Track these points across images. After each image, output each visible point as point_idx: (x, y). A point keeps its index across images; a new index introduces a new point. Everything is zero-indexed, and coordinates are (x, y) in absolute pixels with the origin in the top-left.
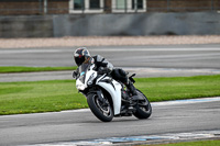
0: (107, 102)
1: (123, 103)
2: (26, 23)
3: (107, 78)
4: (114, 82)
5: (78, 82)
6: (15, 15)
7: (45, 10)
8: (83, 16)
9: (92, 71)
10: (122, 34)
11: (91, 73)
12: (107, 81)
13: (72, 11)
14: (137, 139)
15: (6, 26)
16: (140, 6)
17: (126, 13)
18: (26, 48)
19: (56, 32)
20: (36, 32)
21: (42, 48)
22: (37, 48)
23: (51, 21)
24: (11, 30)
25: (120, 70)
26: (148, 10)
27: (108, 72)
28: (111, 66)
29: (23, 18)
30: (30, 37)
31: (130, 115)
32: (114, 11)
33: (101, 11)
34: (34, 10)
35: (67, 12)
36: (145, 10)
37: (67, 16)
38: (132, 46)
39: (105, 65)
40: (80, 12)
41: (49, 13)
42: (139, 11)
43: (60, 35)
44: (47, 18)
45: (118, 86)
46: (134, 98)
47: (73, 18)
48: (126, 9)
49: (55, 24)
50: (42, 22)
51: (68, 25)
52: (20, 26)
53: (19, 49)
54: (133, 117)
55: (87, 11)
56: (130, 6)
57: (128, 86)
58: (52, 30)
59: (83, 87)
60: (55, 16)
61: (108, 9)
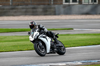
0: (43, 47)
1: (51, 48)
2: (43, 9)
3: (44, 35)
4: (47, 37)
5: (30, 37)
6: (39, 5)
7: (52, 3)
8: (69, 5)
9: (37, 32)
10: (87, 14)
11: (36, 33)
12: (44, 37)
13: (64, 3)
14: (93, 61)
15: (34, 10)
16: (95, 1)
17: (89, 4)
18: (43, 20)
19: (57, 13)
20: (48, 13)
21: (50, 20)
22: (48, 20)
23: (55, 8)
24: (36, 12)
25: (50, 32)
26: (99, 3)
27: (44, 33)
28: (46, 30)
29: (42, 6)
30: (45, 15)
31: (55, 53)
32: (83, 3)
33: (78, 3)
34: (47, 3)
35: (62, 4)
36: (97, 3)
37: (62, 6)
38: (92, 19)
39: (44, 29)
40: (68, 4)
41: (54, 4)
42: (95, 3)
43: (59, 14)
44: (53, 6)
45: (49, 39)
46: (57, 45)
47: (65, 7)
48: (89, 2)
49: (57, 9)
50: (50, 8)
51: (62, 10)
52: (41, 10)
53: (40, 20)
54: (56, 54)
55: (71, 3)
56: (90, 1)
57: (54, 39)
58: (55, 12)
59: (32, 39)
60: (56, 6)
61: (80, 2)
